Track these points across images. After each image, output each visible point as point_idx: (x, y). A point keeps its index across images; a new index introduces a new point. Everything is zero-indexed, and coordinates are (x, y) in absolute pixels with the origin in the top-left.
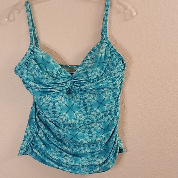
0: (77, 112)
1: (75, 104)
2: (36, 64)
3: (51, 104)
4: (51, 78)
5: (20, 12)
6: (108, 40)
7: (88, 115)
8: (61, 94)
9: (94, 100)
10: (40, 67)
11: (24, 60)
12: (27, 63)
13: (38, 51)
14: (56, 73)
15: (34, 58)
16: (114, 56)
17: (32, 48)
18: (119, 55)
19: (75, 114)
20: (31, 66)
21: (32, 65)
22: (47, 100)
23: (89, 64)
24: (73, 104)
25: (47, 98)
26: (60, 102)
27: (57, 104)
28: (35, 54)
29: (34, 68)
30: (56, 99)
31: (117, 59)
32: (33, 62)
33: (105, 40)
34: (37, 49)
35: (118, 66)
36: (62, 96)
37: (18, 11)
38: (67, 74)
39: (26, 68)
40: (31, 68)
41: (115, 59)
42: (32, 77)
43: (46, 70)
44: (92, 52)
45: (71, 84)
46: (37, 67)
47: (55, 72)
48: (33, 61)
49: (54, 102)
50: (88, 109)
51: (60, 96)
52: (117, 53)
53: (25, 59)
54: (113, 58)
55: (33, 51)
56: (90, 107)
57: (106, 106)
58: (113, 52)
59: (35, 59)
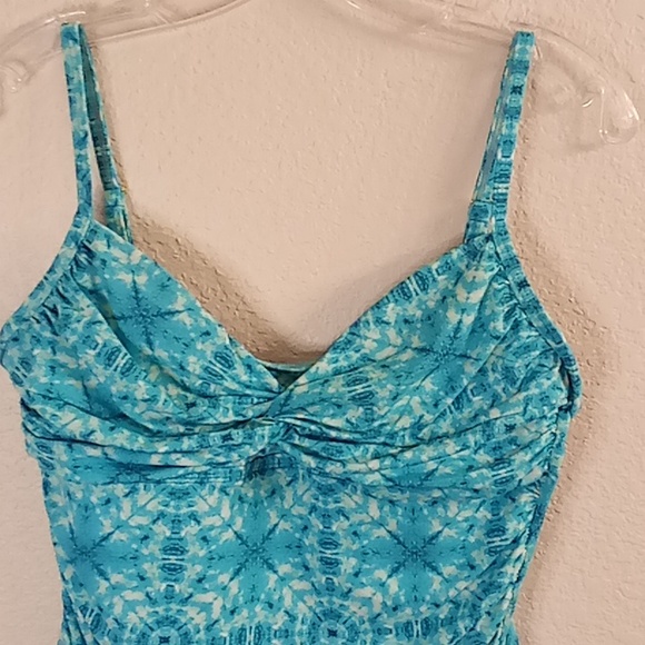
0: (283, 569)
1: (283, 525)
2: (100, 317)
3: (162, 530)
4: (174, 391)
5: (32, 73)
6: (510, 243)
7: (335, 599)
8: (219, 482)
9: (382, 532)
10: (119, 333)
11: (43, 295)
12: (54, 311)
13: (115, 252)
14: (198, 371)
15: (89, 285)
16: (524, 334)
17: (83, 231)
18: (550, 331)
19: (275, 577)
20: (74, 331)
21: (80, 327)
22: (142, 510)
23: (382, 343)
24: (269, 526)
25: (143, 497)
26: (207, 522)
27: (190, 530)
28: (97, 263)
29: (87, 340)
30: (190, 506)
31: (538, 353)
32: (86, 307)
33: (490, 244)
34: (108, 237)
35: (534, 391)
36: (223, 490)
37: (21, 71)
38: (259, 375)
39: (47, 334)
40: (73, 339)
41: (527, 348)
42: (78, 385)
43: (150, 352)
44: (413, 286)
45: (273, 436)
46: (104, 334)
47: (194, 365)
48: (84, 301)
49: (176, 522)
50: (342, 567)
51: (211, 494)
52: (543, 318)
53: (48, 288)
54: (516, 344)
55: (90, 253)
56: (353, 561)
57: (440, 574)
58: (523, 310)
59: (93, 293)
